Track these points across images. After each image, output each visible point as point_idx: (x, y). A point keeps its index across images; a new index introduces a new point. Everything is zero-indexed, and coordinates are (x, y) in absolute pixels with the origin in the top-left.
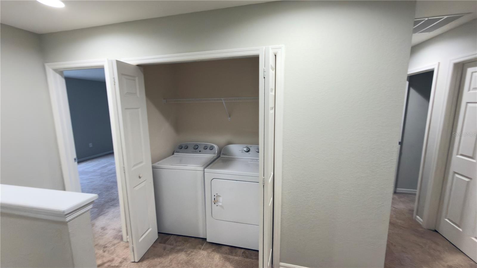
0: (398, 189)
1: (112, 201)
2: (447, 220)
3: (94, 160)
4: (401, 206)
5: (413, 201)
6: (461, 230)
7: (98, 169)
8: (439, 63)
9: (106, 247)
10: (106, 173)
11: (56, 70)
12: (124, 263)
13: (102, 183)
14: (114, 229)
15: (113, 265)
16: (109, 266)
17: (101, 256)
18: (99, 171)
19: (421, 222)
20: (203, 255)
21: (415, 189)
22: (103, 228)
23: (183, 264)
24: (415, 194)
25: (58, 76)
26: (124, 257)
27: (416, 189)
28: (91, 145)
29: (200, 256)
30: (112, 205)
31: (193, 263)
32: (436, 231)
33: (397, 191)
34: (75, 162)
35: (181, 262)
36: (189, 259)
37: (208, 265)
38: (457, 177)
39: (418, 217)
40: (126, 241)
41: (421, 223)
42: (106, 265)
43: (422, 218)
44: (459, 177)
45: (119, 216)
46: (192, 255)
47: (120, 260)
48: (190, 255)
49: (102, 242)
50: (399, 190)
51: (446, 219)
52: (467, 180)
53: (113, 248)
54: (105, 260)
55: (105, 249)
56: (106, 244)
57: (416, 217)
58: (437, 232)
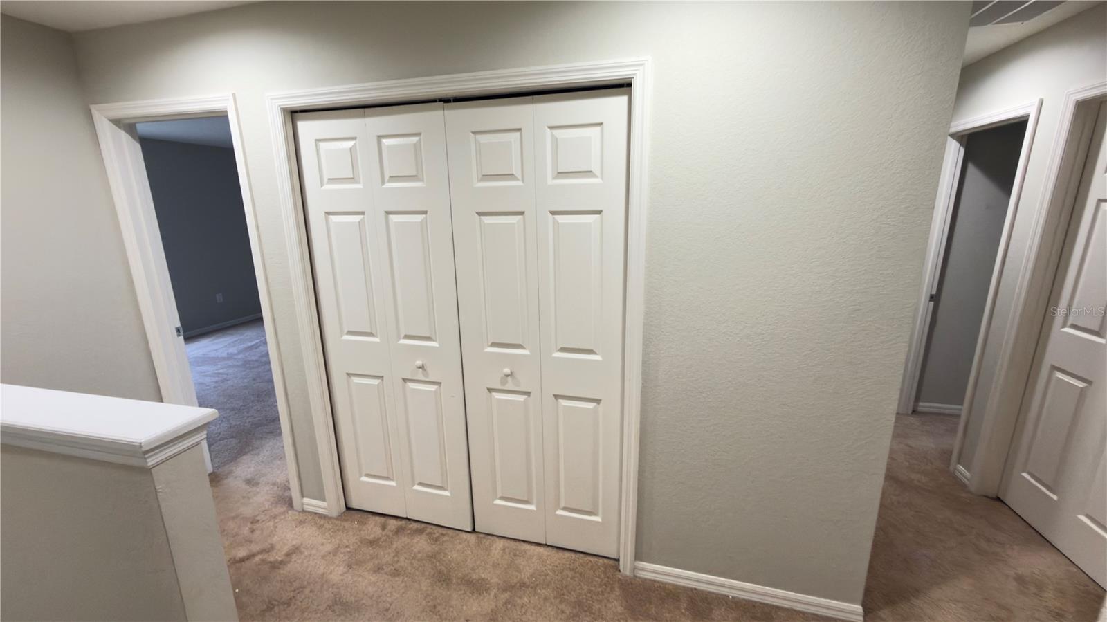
0: (921, 404)
1: (269, 423)
2: (1025, 475)
3: (230, 332)
4: (927, 443)
5: (953, 431)
6: (1055, 497)
7: (239, 353)
8: (1041, 103)
9: (258, 521)
10: (256, 361)
11: (117, 122)
12: (294, 557)
13: (246, 384)
14: (274, 484)
15: (272, 559)
16: (263, 561)
17: (246, 541)
18: (240, 356)
19: (965, 477)
20: (468, 542)
21: (959, 405)
22: (250, 482)
23: (422, 560)
24: (958, 416)
25: (124, 136)
26: (294, 543)
27: (961, 403)
28: (219, 298)
29: (460, 543)
30: (268, 433)
31: (444, 559)
32: (998, 499)
33: (920, 409)
34: (179, 335)
35: (419, 555)
36: (437, 549)
37: (478, 562)
38: (1058, 378)
39: (961, 468)
40: (301, 510)
41: (967, 482)
42: (257, 559)
43: (968, 469)
44: (1062, 378)
45: (282, 457)
46: (443, 542)
47: (286, 549)
48: (439, 542)
49: (247, 511)
50: (924, 406)
51: (1023, 472)
52: (1081, 385)
53: (271, 523)
54: (255, 548)
55: (256, 526)
56: (257, 516)
57: (956, 469)
58: (1002, 502)
